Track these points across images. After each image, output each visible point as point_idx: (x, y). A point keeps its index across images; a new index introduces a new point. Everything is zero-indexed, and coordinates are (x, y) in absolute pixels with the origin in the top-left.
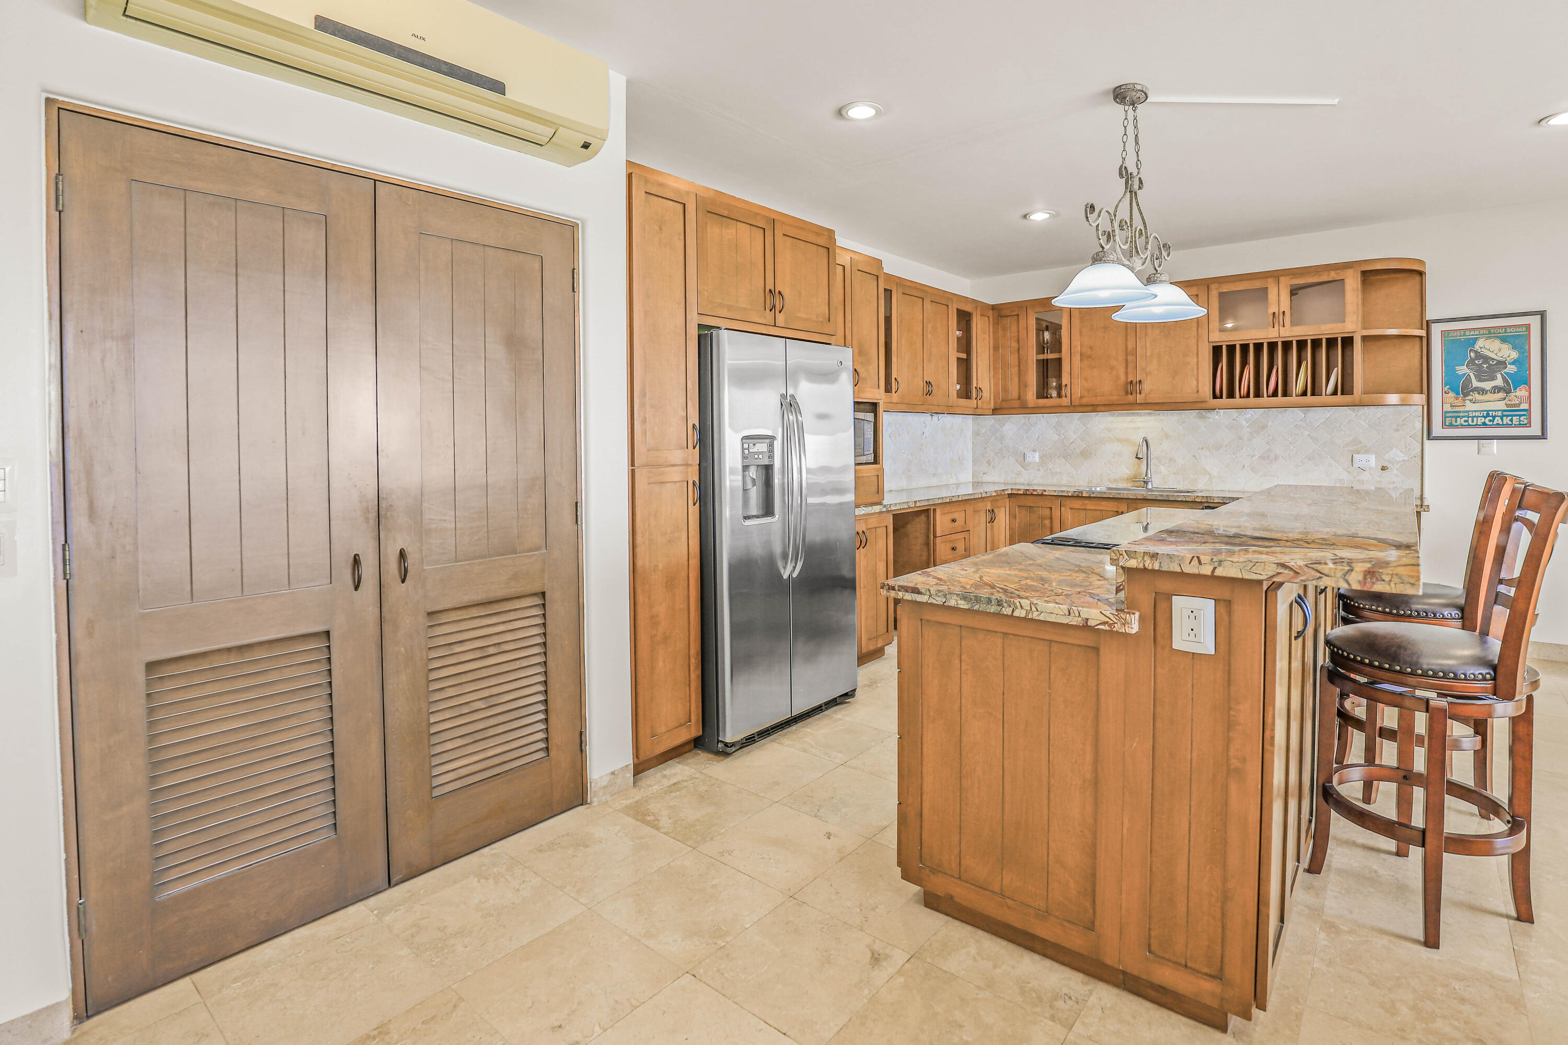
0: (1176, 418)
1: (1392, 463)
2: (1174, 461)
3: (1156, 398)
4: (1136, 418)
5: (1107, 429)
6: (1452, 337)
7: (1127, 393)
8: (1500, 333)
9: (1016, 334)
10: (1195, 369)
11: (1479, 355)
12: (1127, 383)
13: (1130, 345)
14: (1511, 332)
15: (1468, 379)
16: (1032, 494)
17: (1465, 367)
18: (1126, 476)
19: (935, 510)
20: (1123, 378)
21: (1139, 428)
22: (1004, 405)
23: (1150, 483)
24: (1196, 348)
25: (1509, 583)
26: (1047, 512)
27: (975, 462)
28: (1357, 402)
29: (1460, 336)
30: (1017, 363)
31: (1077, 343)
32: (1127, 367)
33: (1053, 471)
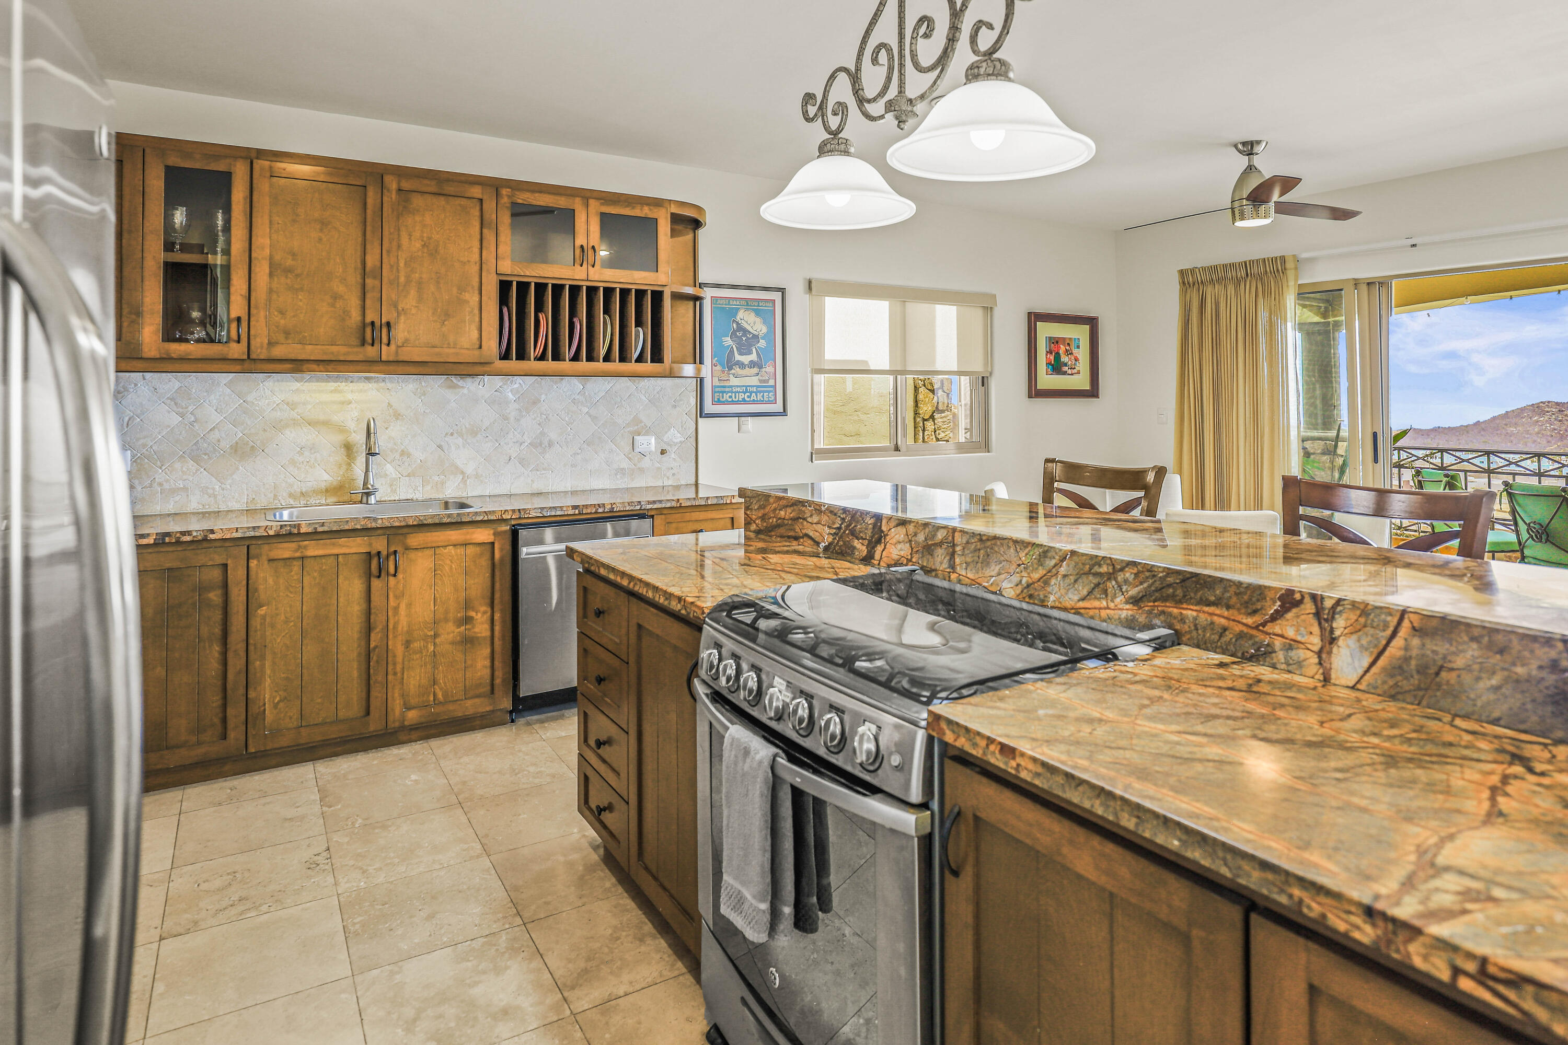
0: (411, 386)
1: (671, 445)
2: (409, 455)
3: (411, 353)
4: (342, 385)
5: (288, 404)
6: (719, 304)
7: (363, 343)
10: (476, 311)
11: (740, 328)
12: (364, 325)
13: (372, 260)
14: (762, 306)
15: (732, 351)
17: (729, 339)
18: (323, 485)
20: (355, 316)
21: (350, 403)
23: (373, 495)
24: (477, 279)
28: (662, 372)
29: (725, 304)
31: (262, 237)
32: (363, 298)
33: (166, 486)
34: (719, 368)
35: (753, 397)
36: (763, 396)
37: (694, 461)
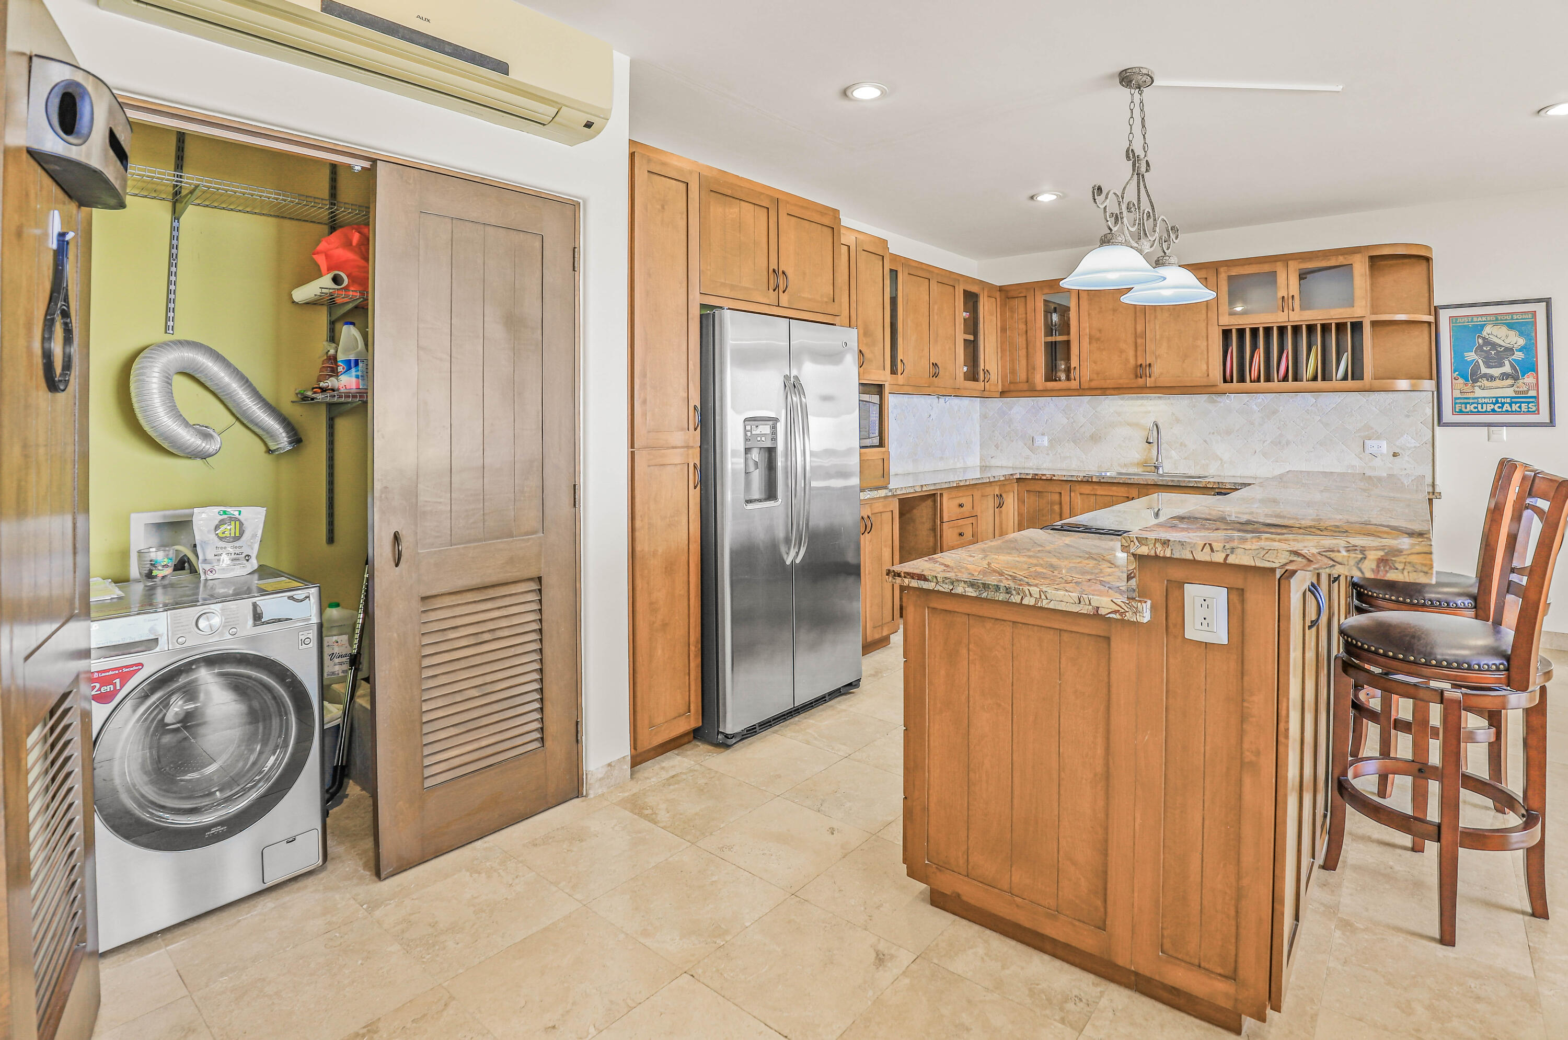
0: (1187, 401)
1: (1404, 450)
2: (1185, 446)
3: (1165, 381)
4: (1145, 402)
5: (1117, 413)
6: (1459, 323)
7: (1136, 377)
8: (1506, 320)
9: (1024, 316)
10: (1205, 353)
11: (1487, 342)
12: (1137, 367)
13: (1140, 328)
14: (1517, 319)
15: (1477, 366)
16: (1041, 479)
17: (1473, 353)
18: (1136, 461)
19: (942, 495)
20: (1132, 361)
21: (1150, 412)
22: (1012, 387)
23: (1161, 468)
24: (1205, 331)
25: (1520, 571)
26: (1056, 497)
27: (982, 446)
28: (1367, 388)
29: (1468, 322)
30: (1025, 346)
31: (1085, 325)
32: (1136, 351)
33: (1062, 455)
34: (1461, 381)
35: (1507, 407)
36: (1520, 407)
37: (1431, 464)
